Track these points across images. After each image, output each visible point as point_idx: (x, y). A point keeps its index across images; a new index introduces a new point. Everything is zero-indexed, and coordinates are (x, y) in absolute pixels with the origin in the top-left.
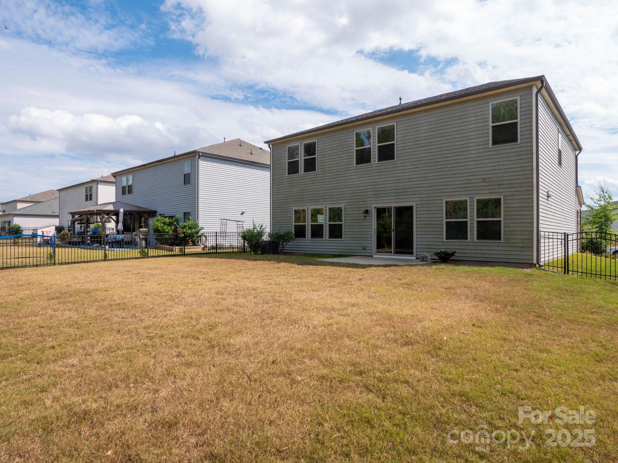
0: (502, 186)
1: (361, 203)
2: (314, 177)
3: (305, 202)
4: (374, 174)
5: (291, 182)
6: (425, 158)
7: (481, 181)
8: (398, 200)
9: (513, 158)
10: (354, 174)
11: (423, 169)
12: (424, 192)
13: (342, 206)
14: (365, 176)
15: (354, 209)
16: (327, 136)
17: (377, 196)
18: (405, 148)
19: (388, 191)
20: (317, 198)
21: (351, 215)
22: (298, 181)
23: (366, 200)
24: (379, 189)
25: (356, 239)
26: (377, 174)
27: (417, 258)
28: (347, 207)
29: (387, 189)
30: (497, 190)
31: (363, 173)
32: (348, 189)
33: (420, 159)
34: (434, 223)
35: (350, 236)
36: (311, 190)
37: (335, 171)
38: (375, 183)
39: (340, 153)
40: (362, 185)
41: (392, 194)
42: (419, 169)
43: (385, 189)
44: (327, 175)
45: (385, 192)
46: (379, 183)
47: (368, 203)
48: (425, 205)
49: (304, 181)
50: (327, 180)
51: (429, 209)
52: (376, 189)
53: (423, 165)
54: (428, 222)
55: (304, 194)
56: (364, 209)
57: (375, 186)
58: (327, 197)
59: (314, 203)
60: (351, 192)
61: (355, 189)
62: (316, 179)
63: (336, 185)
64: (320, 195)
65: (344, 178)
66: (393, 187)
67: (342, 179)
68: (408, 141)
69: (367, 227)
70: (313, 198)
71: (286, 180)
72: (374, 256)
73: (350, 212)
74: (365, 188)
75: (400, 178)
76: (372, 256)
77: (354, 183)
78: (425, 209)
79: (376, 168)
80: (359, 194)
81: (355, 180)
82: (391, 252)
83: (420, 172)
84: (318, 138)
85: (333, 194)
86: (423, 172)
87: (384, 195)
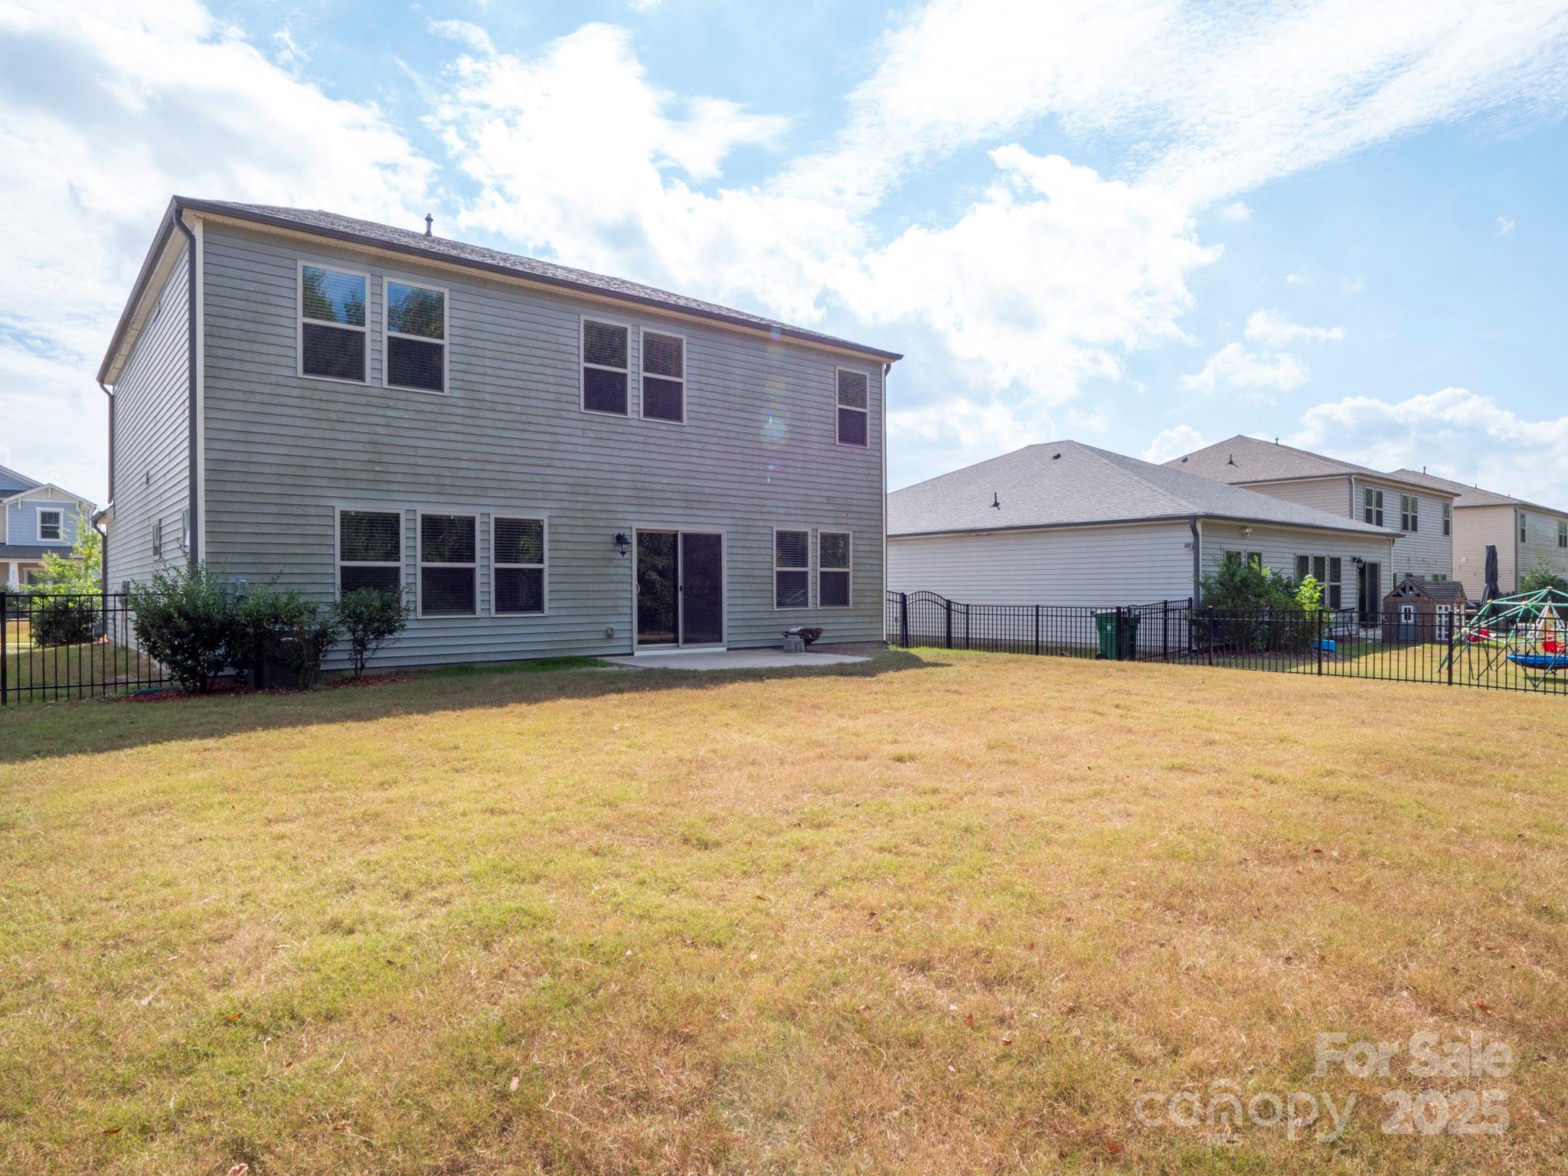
0: (850, 515)
1: (598, 515)
2: (435, 408)
3: (395, 487)
4: (635, 446)
5: (324, 406)
6: (742, 436)
7: (824, 500)
8: (691, 519)
9: (860, 471)
10: (580, 433)
11: (740, 457)
12: (739, 508)
13: (543, 516)
14: (611, 444)
15: (578, 530)
16: (487, 291)
17: (641, 502)
18: (704, 401)
19: (668, 495)
20: (447, 481)
21: (570, 546)
22: (362, 410)
23: (614, 508)
24: (646, 486)
25: (585, 611)
26: (640, 447)
27: (728, 649)
28: (556, 521)
29: (666, 487)
30: (843, 521)
31: (604, 435)
32: (561, 472)
33: (733, 435)
34: (756, 573)
35: (568, 604)
36: (421, 452)
37: (518, 409)
38: (637, 469)
39: (536, 361)
40: (602, 467)
41: (679, 504)
42: (731, 456)
43: (659, 487)
44: (488, 414)
45: (660, 495)
46: (645, 470)
47: (619, 516)
48: (741, 536)
49: (391, 413)
50: (488, 431)
51: (748, 544)
52: (639, 485)
53: (737, 450)
54: (747, 572)
55: (386, 458)
56: (616, 532)
57: (636, 477)
58: (488, 484)
59: (435, 498)
60: (570, 481)
61: (581, 474)
62: (441, 418)
63: (519, 452)
64: (461, 473)
65: (549, 438)
66: (680, 487)
67: (541, 437)
68: (710, 388)
69: (615, 579)
70: (431, 480)
71: (295, 392)
72: (637, 654)
73: (566, 538)
74: (609, 476)
75: (695, 468)
76: (632, 654)
77: (579, 457)
78: (741, 544)
79: (640, 431)
80: (592, 490)
81: (581, 449)
82: (676, 640)
83: (733, 464)
84: (458, 286)
85: (511, 477)
86: (738, 464)
87: (659, 503)
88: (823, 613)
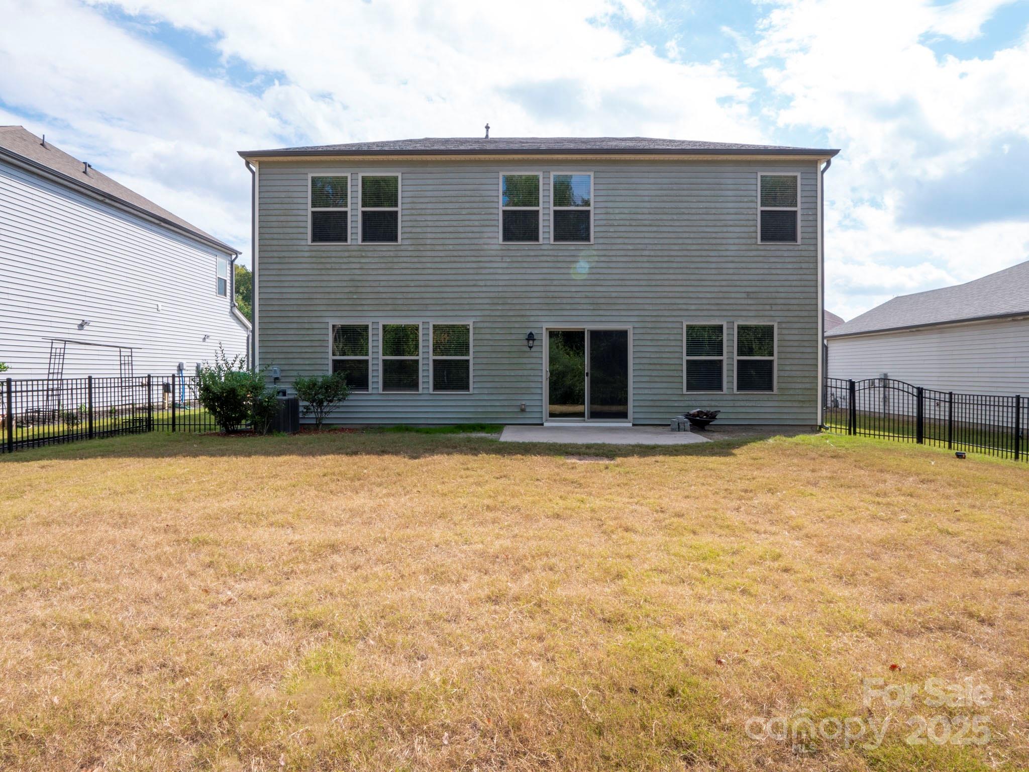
0: (774, 308)
1: (514, 319)
2: (392, 254)
3: (366, 308)
4: (546, 265)
5: (323, 260)
6: (650, 247)
7: (744, 295)
8: (598, 319)
9: (790, 266)
10: (499, 259)
11: (647, 265)
12: (647, 307)
13: (470, 322)
14: (525, 265)
15: (497, 331)
16: (429, 169)
17: (551, 307)
18: (611, 222)
19: (577, 300)
20: (400, 302)
21: (491, 343)
22: (345, 260)
23: (528, 313)
24: (556, 294)
25: (503, 391)
26: (551, 265)
27: (634, 425)
28: (479, 325)
29: (574, 295)
30: (767, 313)
31: (520, 259)
32: (484, 289)
33: (640, 247)
34: (665, 361)
35: (489, 385)
36: (382, 284)
37: (451, 247)
38: (548, 283)
39: (464, 212)
40: (518, 283)
41: (585, 307)
42: (639, 265)
43: (569, 295)
44: (429, 254)
45: (570, 301)
46: (555, 283)
47: (532, 319)
48: (649, 331)
49: (363, 260)
50: (429, 265)
51: (656, 337)
52: (550, 294)
53: (645, 259)
54: (655, 361)
55: (360, 290)
56: (528, 331)
57: (548, 288)
58: (428, 302)
59: (391, 313)
60: (492, 295)
61: (500, 289)
62: (396, 260)
63: (450, 277)
64: (410, 296)
65: (474, 265)
66: (587, 294)
67: (468, 265)
68: (617, 211)
69: (529, 367)
70: (389, 302)
71: (307, 254)
72: (546, 424)
73: (488, 337)
74: (523, 289)
75: (602, 277)
76: (542, 424)
77: (497, 277)
78: (649, 337)
79: (551, 253)
80: (509, 301)
81: (500, 271)
82: (581, 415)
83: (640, 271)
84: (405, 169)
85: (445, 295)
86: (646, 271)
87: (568, 307)
88: (740, 397)
